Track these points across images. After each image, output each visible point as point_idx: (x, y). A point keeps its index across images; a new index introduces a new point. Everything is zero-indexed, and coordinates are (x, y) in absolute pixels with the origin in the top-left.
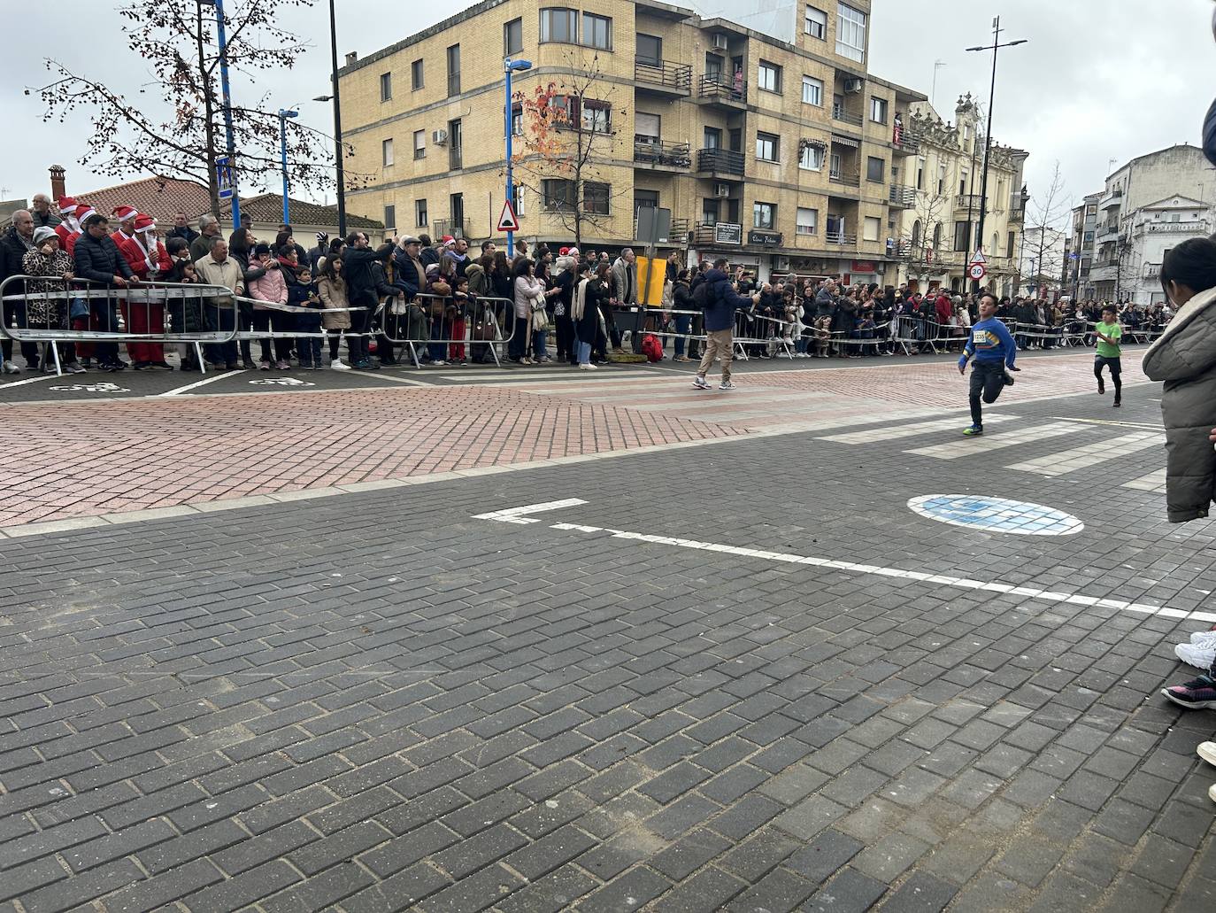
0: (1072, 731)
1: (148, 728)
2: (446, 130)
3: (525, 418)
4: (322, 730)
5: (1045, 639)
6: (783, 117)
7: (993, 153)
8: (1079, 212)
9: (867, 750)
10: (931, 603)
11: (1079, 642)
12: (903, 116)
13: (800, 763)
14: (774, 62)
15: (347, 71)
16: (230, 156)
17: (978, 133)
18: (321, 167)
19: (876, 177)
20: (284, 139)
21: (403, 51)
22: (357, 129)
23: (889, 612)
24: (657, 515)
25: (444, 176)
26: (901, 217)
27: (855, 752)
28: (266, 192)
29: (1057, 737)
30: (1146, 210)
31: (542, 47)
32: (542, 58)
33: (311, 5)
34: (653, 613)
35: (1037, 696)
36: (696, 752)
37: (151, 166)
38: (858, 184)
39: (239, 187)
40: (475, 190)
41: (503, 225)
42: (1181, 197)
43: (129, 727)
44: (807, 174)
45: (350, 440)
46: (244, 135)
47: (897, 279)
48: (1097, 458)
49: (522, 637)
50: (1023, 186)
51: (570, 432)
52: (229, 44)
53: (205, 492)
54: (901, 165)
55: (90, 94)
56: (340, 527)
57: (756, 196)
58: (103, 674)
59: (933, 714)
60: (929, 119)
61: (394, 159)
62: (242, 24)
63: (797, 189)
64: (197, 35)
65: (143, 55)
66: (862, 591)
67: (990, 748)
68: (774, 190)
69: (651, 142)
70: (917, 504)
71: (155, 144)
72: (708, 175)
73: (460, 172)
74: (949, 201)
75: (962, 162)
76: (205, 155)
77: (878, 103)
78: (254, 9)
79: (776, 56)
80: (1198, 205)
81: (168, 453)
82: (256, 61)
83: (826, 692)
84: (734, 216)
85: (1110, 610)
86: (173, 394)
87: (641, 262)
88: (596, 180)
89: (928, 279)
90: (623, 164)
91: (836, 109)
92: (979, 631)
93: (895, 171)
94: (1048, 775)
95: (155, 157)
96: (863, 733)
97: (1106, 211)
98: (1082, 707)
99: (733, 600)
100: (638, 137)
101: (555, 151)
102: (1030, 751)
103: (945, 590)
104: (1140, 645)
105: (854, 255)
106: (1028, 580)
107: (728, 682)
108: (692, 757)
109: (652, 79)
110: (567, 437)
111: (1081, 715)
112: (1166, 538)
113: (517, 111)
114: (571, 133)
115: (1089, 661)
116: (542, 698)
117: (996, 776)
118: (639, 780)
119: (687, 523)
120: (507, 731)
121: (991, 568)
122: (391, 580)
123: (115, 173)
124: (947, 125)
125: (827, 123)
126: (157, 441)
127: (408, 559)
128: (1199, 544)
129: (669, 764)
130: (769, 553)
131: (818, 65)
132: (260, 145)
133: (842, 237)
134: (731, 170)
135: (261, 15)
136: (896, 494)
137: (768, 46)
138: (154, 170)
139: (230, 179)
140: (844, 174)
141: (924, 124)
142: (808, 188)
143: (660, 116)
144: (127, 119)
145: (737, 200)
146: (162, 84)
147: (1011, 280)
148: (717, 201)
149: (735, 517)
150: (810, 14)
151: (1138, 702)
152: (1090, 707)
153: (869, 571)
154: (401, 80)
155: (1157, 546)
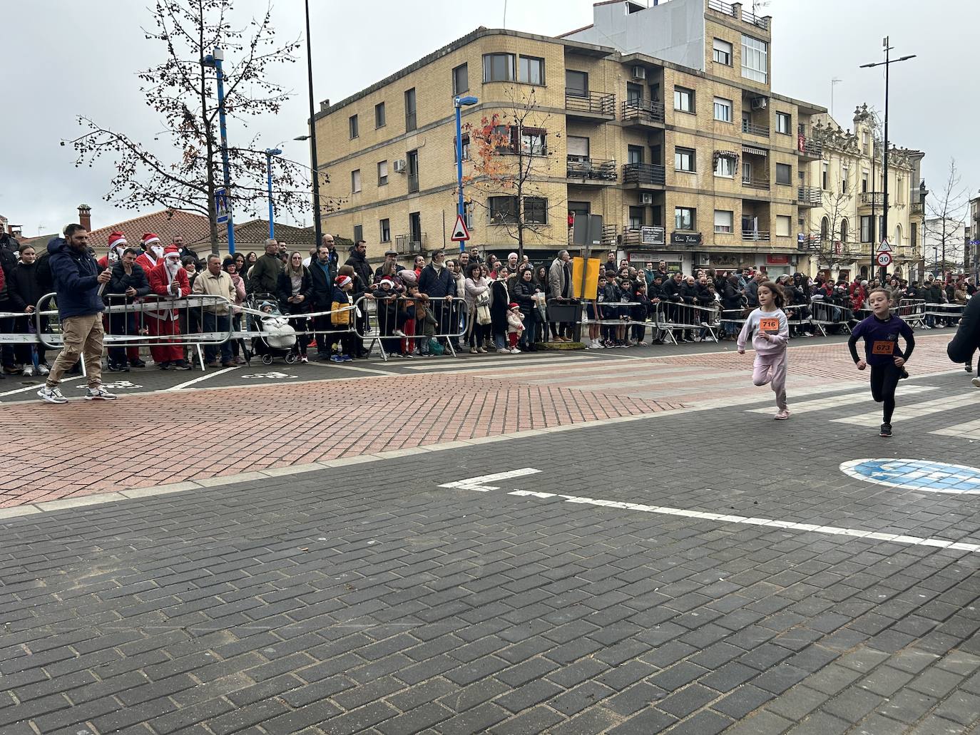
1: (162, 676)
2: (405, 159)
4: (314, 677)
6: (698, 133)
7: (891, 154)
10: (873, 558)
12: (806, 126)
13: (762, 709)
14: (687, 87)
15: (322, 115)
16: (227, 188)
17: (876, 137)
18: (301, 194)
19: (786, 181)
20: (269, 172)
21: (368, 97)
22: (330, 163)
23: (833, 567)
25: (404, 198)
26: (810, 215)
27: (813, 700)
28: (256, 218)
31: (485, 86)
32: (485, 95)
33: (294, 61)
34: (610, 570)
36: (660, 699)
37: (163, 199)
38: (769, 188)
39: (234, 213)
40: (430, 209)
41: (456, 236)
43: (146, 675)
44: (721, 181)
45: (329, 422)
46: (238, 170)
47: (809, 269)
49: (490, 593)
50: (921, 181)
52: (227, 96)
53: (207, 470)
54: (807, 170)
55: (114, 143)
56: (323, 497)
57: (676, 202)
58: (122, 628)
59: (887, 663)
60: (830, 128)
61: (362, 187)
62: (237, 80)
63: (713, 195)
64: (200, 91)
65: (157, 110)
66: (805, 548)
68: (693, 196)
69: (581, 160)
71: (166, 181)
72: (633, 186)
73: (417, 194)
74: (853, 199)
75: (863, 164)
76: (207, 188)
77: (782, 118)
78: (248, 67)
79: (689, 82)
81: (176, 437)
82: (249, 109)
84: (658, 219)
86: (178, 388)
88: (535, 194)
89: (838, 269)
90: (558, 180)
91: (745, 124)
93: (801, 175)
95: (166, 192)
96: (820, 680)
99: (683, 558)
100: (570, 158)
101: (500, 172)
105: (768, 250)
107: (685, 633)
108: (656, 703)
109: (581, 107)
113: (466, 141)
114: (511, 157)
116: (512, 648)
117: (958, 723)
118: (608, 724)
120: (482, 678)
121: (928, 525)
122: (370, 543)
123: (133, 206)
124: (846, 132)
125: (737, 136)
126: (165, 428)
127: (384, 524)
129: (635, 709)
130: (714, 515)
131: (726, 87)
132: (251, 177)
133: (757, 234)
134: (653, 180)
135: (253, 72)
136: (827, 459)
137: (679, 73)
138: (165, 202)
139: (226, 207)
140: (755, 180)
141: (825, 133)
142: (723, 193)
143: (588, 138)
144: (144, 162)
145: (659, 207)
146: (172, 132)
147: (916, 267)
148: (643, 208)
150: (717, 45)
154: (367, 120)
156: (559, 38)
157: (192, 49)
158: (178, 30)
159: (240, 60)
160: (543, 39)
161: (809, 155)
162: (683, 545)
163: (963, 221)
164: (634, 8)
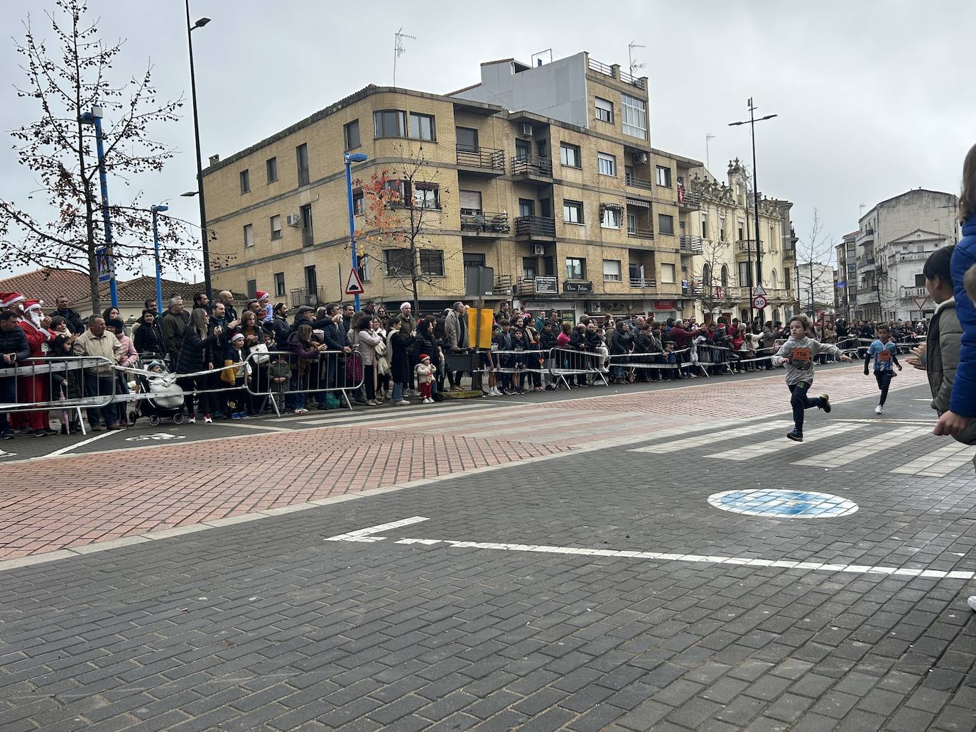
0: (847, 679)
2: (299, 213)
3: (373, 451)
5: (825, 604)
6: (584, 187)
7: (763, 205)
8: (841, 249)
9: (671, 708)
10: (728, 581)
11: (854, 604)
12: (685, 179)
13: (613, 725)
14: (572, 143)
15: (210, 171)
16: (108, 245)
17: (747, 189)
18: (188, 251)
19: (669, 231)
20: (155, 230)
21: (259, 152)
22: (220, 218)
23: (692, 591)
24: (491, 525)
25: (298, 252)
26: (692, 262)
27: (661, 712)
28: (140, 276)
29: (835, 684)
30: (894, 243)
31: (376, 142)
32: (378, 151)
33: (177, 120)
34: (486, 609)
35: (817, 651)
36: (522, 723)
37: (38, 259)
38: (653, 238)
39: (116, 272)
40: (326, 262)
41: (350, 289)
42: (923, 231)
44: (608, 232)
46: (120, 228)
47: (694, 313)
48: (869, 450)
50: (791, 229)
51: (413, 460)
52: (107, 154)
54: (687, 220)
57: (567, 253)
59: (729, 674)
60: (706, 181)
61: (254, 241)
62: (117, 138)
63: (601, 245)
64: (78, 150)
65: (31, 168)
66: (668, 576)
67: (777, 698)
68: (582, 246)
69: (474, 214)
70: (716, 500)
71: (42, 240)
72: (525, 238)
73: (312, 248)
74: (731, 246)
75: (738, 214)
76: (86, 247)
77: (662, 171)
78: (128, 125)
79: (574, 138)
80: (938, 237)
82: (128, 168)
84: (551, 269)
85: (880, 575)
86: (55, 455)
87: (471, 312)
88: (430, 247)
89: (719, 312)
90: (453, 233)
91: (629, 181)
92: (769, 602)
93: (682, 225)
94: (826, 716)
95: (42, 251)
96: (667, 695)
97: (862, 247)
98: (857, 657)
100: (463, 211)
101: (391, 226)
102: (811, 698)
103: (739, 569)
104: (905, 603)
105: (655, 296)
106: (810, 556)
107: (550, 662)
108: (518, 727)
109: (472, 163)
110: (411, 465)
111: (856, 665)
112: (928, 513)
113: (358, 195)
114: (406, 211)
115: (862, 619)
116: (385, 689)
117: (783, 721)
119: (517, 530)
120: (354, 719)
121: (779, 548)
123: (6, 267)
124: (722, 185)
125: (621, 190)
127: (267, 580)
128: (956, 516)
130: (588, 550)
131: (609, 143)
132: (134, 235)
133: (643, 281)
134: (543, 232)
135: (133, 130)
136: (698, 492)
137: (566, 130)
138: (40, 262)
139: (108, 265)
140: (639, 230)
141: (702, 185)
142: (610, 243)
143: (480, 192)
144: (17, 221)
145: (552, 257)
146: (48, 191)
147: (792, 308)
148: (535, 259)
149: (558, 522)
150: (599, 104)
151: (903, 650)
152: (863, 657)
153: (674, 559)
154: (258, 176)
155: (920, 519)
156: (448, 96)
157: (69, 107)
158: (54, 88)
159: (120, 118)
160: (432, 97)
161: (688, 206)
162: (557, 580)
163: (830, 265)
164: (520, 68)
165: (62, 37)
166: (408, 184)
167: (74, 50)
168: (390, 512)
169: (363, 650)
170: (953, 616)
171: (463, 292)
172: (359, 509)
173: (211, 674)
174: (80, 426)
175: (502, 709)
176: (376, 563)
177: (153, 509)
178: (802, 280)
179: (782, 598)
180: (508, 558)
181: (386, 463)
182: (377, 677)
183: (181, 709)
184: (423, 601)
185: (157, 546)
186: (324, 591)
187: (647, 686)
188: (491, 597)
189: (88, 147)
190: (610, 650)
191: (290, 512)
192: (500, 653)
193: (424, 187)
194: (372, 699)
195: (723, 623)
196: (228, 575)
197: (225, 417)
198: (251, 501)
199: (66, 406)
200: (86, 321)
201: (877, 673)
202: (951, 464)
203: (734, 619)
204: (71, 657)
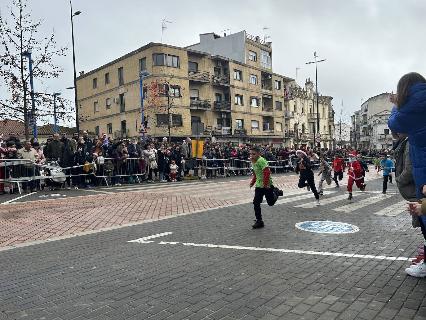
0: (353, 304)
2: (119, 98)
3: (150, 202)
5: (345, 271)
6: (244, 89)
7: (320, 98)
8: (353, 118)
9: (278, 317)
10: (303, 261)
11: (357, 271)
12: (287, 86)
14: (239, 70)
15: (79, 78)
16: (33, 110)
17: (314, 91)
18: (69, 113)
19: (279, 108)
20: (55, 104)
21: (102, 70)
22: (84, 99)
24: (201, 236)
25: (118, 114)
26: (289, 122)
28: (47, 124)
29: (348, 306)
30: (376, 116)
31: (154, 67)
32: (154, 71)
33: (65, 56)
35: (341, 292)
38: (273, 111)
39: (36, 122)
40: (130, 119)
41: (141, 131)
42: (388, 111)
44: (254, 108)
45: (79, 216)
46: (39, 103)
47: (290, 144)
50: (332, 109)
51: (167, 207)
52: (33, 70)
54: (288, 104)
57: (236, 117)
59: (303, 302)
60: (296, 87)
61: (99, 109)
62: (38, 63)
63: (251, 114)
64: (21, 68)
66: (277, 259)
67: (324, 313)
68: (242, 114)
69: (196, 99)
70: (298, 225)
71: (3, 107)
72: (218, 110)
73: (124, 113)
74: (306, 116)
75: (309, 102)
76: (23, 110)
77: (277, 83)
78: (43, 57)
79: (240, 68)
81: (5, 225)
82: (44, 76)
83: (264, 297)
84: (229, 124)
85: (368, 259)
86: (7, 203)
87: (194, 142)
88: (176, 114)
89: (301, 144)
90: (186, 107)
91: (263, 85)
92: (321, 270)
93: (286, 106)
95: (3, 112)
97: (362, 117)
98: (358, 295)
99: (229, 266)
100: (191, 98)
101: (159, 104)
102: (339, 313)
103: (308, 256)
104: (379, 271)
105: (274, 136)
106: (339, 250)
107: (225, 296)
109: (195, 77)
110: (166, 209)
111: (357, 298)
112: (389, 232)
113: (145, 90)
114: (166, 97)
115: (360, 278)
119: (212, 238)
121: (326, 247)
124: (303, 89)
125: (259, 90)
128: (401, 233)
130: (243, 247)
131: (255, 70)
132: (45, 106)
133: (268, 130)
134: (226, 108)
135: (46, 60)
136: (290, 222)
137: (236, 64)
138: (3, 117)
139: (33, 119)
140: (267, 108)
141: (294, 89)
142: (254, 113)
143: (199, 90)
145: (229, 119)
146: (7, 85)
147: (332, 143)
148: (222, 119)
149: (230, 235)
150: (250, 53)
151: (378, 291)
152: (361, 294)
153: (280, 251)
154: (101, 80)
155: (385, 235)
156: (185, 48)
157: (17, 49)
158: (10, 40)
159: (40, 54)
160: (178, 48)
161: (288, 98)
162: (229, 260)
163: (348, 124)
164: (216, 37)
165: (15, 18)
166: (167, 86)
167: (20, 24)
168: (156, 229)
169: (143, 291)
170: (399, 277)
171: (191, 133)
172: (143, 228)
173: (74, 302)
174: (18, 190)
175: (204, 317)
176: (150, 252)
177: (51, 228)
178: (337, 130)
179: (326, 269)
180: (208, 251)
181: (155, 208)
182: (149, 303)
183: (60, 318)
184: (170, 270)
185: (52, 244)
186: (126, 265)
187: (267, 307)
188: (200, 268)
189: (25, 66)
190: (252, 291)
191: (112, 229)
192: (203, 293)
193: (174, 87)
194: (147, 313)
195: (301, 279)
196: (84, 257)
197: (84, 187)
198: (95, 224)
199: (12, 181)
200: (23, 143)
201: (366, 301)
202: (399, 211)
203: (306, 278)
204: (12, 294)
